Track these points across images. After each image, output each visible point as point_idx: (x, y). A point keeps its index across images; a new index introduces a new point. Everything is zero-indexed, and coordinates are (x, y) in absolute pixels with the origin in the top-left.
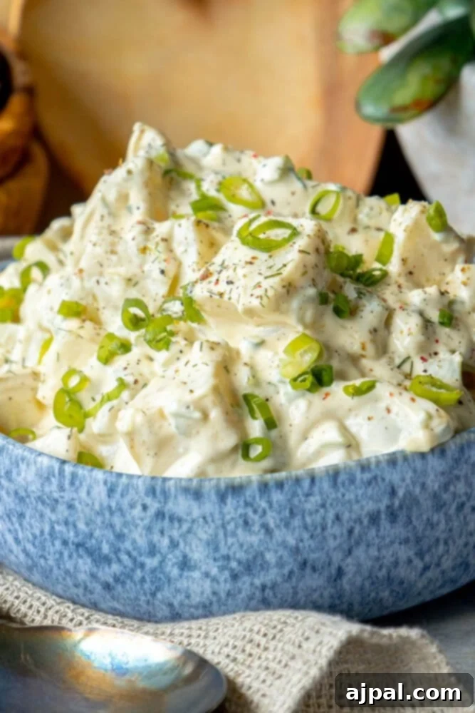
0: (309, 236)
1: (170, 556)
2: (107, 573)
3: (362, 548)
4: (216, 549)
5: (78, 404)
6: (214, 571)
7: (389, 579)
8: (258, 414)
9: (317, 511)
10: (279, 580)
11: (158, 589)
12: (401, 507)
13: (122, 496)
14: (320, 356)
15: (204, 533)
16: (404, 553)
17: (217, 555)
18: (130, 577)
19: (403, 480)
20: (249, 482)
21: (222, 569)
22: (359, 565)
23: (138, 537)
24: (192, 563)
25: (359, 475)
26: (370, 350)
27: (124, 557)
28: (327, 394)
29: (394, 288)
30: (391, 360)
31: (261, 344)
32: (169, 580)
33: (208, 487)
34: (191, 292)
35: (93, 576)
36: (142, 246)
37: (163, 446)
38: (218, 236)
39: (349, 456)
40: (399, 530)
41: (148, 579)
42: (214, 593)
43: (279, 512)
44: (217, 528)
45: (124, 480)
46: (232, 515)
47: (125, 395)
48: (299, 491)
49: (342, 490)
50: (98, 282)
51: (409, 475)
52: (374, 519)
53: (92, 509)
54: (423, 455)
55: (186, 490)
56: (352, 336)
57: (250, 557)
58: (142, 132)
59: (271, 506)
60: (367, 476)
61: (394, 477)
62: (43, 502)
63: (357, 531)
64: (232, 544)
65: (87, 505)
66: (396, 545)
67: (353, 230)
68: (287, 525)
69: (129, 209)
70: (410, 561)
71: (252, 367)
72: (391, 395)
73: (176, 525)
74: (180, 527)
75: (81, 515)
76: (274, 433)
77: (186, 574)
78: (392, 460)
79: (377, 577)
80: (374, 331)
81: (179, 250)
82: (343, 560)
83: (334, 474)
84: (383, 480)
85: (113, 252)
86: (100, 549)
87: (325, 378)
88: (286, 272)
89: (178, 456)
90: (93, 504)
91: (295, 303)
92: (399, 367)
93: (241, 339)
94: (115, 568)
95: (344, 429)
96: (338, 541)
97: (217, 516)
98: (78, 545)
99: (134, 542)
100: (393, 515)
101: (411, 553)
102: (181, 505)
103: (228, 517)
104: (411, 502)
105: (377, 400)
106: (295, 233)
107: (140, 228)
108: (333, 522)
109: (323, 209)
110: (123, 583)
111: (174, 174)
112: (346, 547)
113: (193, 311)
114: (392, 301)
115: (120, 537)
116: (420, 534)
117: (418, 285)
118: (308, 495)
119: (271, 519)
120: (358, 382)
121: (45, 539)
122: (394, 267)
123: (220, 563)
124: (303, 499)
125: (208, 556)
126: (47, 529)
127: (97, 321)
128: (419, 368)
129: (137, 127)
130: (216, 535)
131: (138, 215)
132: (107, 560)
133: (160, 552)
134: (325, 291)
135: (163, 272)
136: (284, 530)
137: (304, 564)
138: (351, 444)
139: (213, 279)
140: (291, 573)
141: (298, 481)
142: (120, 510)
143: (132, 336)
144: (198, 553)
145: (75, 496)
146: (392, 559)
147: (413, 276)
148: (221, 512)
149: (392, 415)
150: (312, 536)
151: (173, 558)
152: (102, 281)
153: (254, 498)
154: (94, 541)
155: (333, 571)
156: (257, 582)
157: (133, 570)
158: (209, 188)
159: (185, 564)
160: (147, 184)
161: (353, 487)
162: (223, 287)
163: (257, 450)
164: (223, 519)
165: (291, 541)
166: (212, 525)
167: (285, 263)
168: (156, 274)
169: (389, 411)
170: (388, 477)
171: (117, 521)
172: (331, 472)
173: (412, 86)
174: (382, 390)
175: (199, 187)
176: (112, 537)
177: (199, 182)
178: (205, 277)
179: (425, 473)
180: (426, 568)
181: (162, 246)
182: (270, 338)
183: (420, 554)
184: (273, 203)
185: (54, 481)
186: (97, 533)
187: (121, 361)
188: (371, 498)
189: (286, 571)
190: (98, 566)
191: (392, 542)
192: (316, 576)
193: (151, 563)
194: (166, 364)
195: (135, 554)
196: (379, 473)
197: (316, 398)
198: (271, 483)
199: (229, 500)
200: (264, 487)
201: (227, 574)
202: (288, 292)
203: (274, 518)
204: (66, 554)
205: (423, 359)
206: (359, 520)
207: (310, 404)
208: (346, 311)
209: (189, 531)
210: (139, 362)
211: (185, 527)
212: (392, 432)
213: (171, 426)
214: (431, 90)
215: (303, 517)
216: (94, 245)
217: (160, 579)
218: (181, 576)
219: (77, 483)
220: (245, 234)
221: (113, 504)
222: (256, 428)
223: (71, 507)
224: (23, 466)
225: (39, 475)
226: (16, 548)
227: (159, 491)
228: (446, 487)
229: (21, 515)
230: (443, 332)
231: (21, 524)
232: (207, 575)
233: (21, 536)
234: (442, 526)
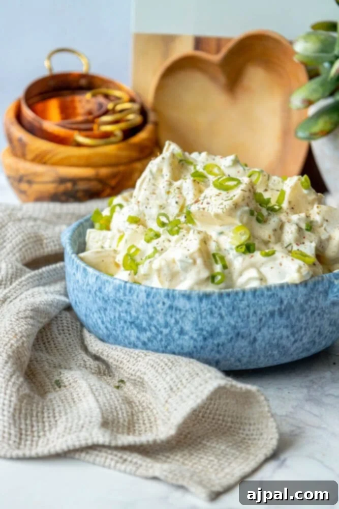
0: (246, 184)
1: (175, 328)
2: (144, 337)
3: (266, 328)
4: (197, 325)
5: (133, 260)
6: (195, 336)
7: (278, 345)
8: (219, 261)
9: (245, 309)
10: (226, 341)
11: (168, 344)
12: (285, 310)
13: (153, 298)
14: (249, 238)
15: (191, 316)
16: (286, 332)
17: (197, 328)
18: (155, 338)
19: (287, 296)
20: (214, 293)
21: (199, 335)
22: (264, 337)
23: (160, 318)
24: (185, 331)
25: (266, 293)
26: (273, 239)
27: (153, 329)
28: (252, 256)
29: (285, 214)
30: (282, 245)
31: (221, 233)
32: (174, 340)
33: (194, 294)
34: (190, 208)
35: (138, 338)
36: (167, 190)
37: (174, 276)
39: (261, 284)
40: (283, 321)
41: (164, 339)
42: (195, 347)
43: (227, 308)
44: (197, 314)
45: (154, 290)
46: (205, 308)
47: (157, 255)
48: (238, 299)
49: (258, 299)
50: (146, 207)
51: (290, 294)
52: (272, 314)
53: (139, 305)
54: (296, 285)
55: (184, 296)
56: (265, 232)
57: (213, 329)
58: (170, 145)
59: (223, 303)
60: (270, 293)
61: (282, 294)
62: (116, 302)
63: (264, 319)
64: (205, 323)
65: (137, 302)
66: (282, 328)
67: (266, 190)
68: (231, 314)
69: (162, 176)
70: (288, 337)
71: (217, 242)
72: (283, 257)
73: (178, 312)
74: (180, 313)
75: (134, 308)
76: (226, 271)
77: (182, 337)
78: (282, 287)
79: (272, 344)
80: (275, 230)
81: (184, 193)
82: (257, 333)
83: (254, 291)
84: (277, 295)
85: (154, 193)
86: (142, 324)
87: (252, 248)
88: (235, 198)
89: (181, 281)
90: (139, 302)
91: (239, 213)
92: (286, 247)
93: (213, 232)
94: (149, 334)
95: (259, 272)
96: (255, 324)
97: (198, 309)
98: (132, 323)
99: (158, 321)
100: (281, 313)
101: (289, 333)
102: (181, 303)
103: (203, 309)
104: (290, 307)
105: (275, 259)
106: (239, 182)
107: (167, 183)
108: (253, 315)
110: (152, 342)
111: (184, 162)
112: (258, 327)
113: (190, 217)
114: (284, 219)
115: (151, 318)
116: (293, 323)
117: (295, 213)
118: (241, 300)
119: (223, 312)
120: (266, 252)
121: (116, 321)
122: (285, 205)
123: (198, 332)
124: (239, 302)
125: (192, 328)
126: (117, 315)
127: (145, 225)
128: (295, 248)
129: (167, 143)
130: (197, 318)
131: (167, 178)
132: (145, 330)
133: (170, 326)
134: (253, 209)
135: (177, 203)
136: (229, 317)
137: (238, 334)
138: (262, 279)
139: (200, 202)
140: (232, 338)
141: (237, 293)
142: (152, 305)
143: (161, 230)
144: (188, 327)
145: (131, 298)
146: (280, 335)
147: (293, 209)
148: (200, 307)
149: (283, 266)
150: (242, 321)
151: (176, 329)
152: (148, 207)
153: (216, 300)
154: (139, 321)
155: (252, 338)
156: (216, 342)
157: (157, 335)
158: (200, 168)
159: (182, 332)
160: (171, 164)
161: (262, 298)
162: (205, 205)
163: (219, 278)
164: (200, 310)
165: (233, 323)
166: (195, 313)
167: (234, 194)
168: (174, 204)
169: (281, 264)
170: (279, 295)
171: (150, 310)
172: (253, 290)
174: (279, 255)
175: (195, 168)
176: (147, 318)
177: (195, 166)
178: (197, 202)
179: (297, 294)
180: (295, 341)
181: (177, 191)
182: (226, 232)
183: (293, 334)
184: (229, 175)
185: (122, 291)
186: (141, 316)
187: (155, 242)
188: (271, 304)
189: (229, 337)
190: (140, 333)
191: (280, 327)
192: (243, 340)
193: (166, 331)
194: (177, 241)
195: (158, 327)
196: (275, 292)
197: (247, 257)
198: (224, 294)
199: (204, 301)
200: (221, 296)
201: (201, 338)
202: (236, 207)
203: (225, 311)
204: (126, 327)
205: (297, 245)
206: (265, 315)
207: (244, 259)
208: (261, 220)
209: (184, 316)
210: (164, 241)
211: (182, 313)
212: (282, 274)
213: (178, 267)
215: (239, 311)
216: (145, 190)
217: (169, 340)
218: (179, 338)
219: (132, 292)
220: (216, 183)
221: (149, 302)
222: (218, 268)
223: (129, 303)
224: (107, 285)
225: (114, 288)
226: (102, 326)
227: (171, 295)
228: (306, 302)
229: (105, 309)
230: (307, 233)
231: (105, 314)
232: (192, 338)
233: (105, 320)
234: (304, 321)
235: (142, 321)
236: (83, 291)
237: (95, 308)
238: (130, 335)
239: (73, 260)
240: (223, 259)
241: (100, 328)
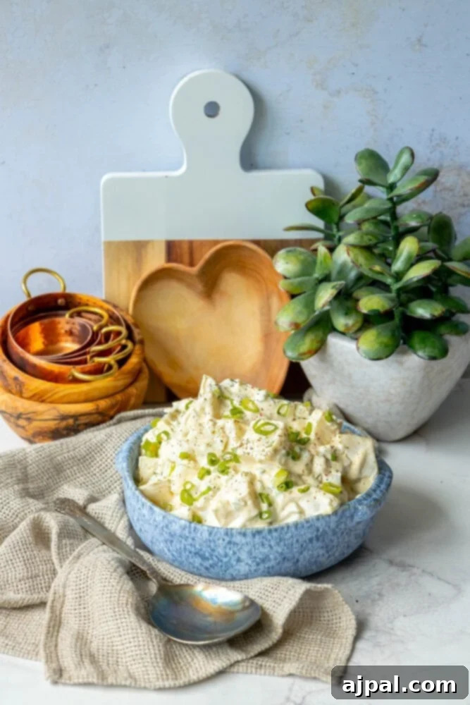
0: (281, 428)
1: (233, 557)
2: (207, 564)
3: (306, 551)
4: (251, 554)
5: (190, 495)
6: (250, 562)
7: (316, 562)
8: (265, 500)
9: (290, 539)
10: (275, 565)
11: (228, 569)
12: (321, 535)
13: (215, 535)
14: (287, 477)
15: (246, 549)
16: (321, 552)
17: (251, 557)
18: (216, 565)
19: (322, 525)
20: (263, 529)
21: (253, 562)
22: (305, 558)
23: (220, 551)
24: (242, 560)
25: (305, 525)
26: (306, 472)
27: (215, 559)
28: (291, 492)
29: (313, 445)
30: (314, 476)
31: (264, 472)
32: (232, 566)
33: (249, 532)
34: (235, 451)
35: (201, 565)
36: (213, 430)
37: (228, 515)
38: (243, 426)
39: (301, 517)
40: (320, 544)
41: (224, 566)
42: (250, 570)
43: (275, 540)
45: (216, 530)
46: (258, 542)
47: (211, 493)
48: (283, 532)
49: (299, 530)
50: (195, 445)
51: (324, 523)
52: (311, 540)
53: (202, 540)
54: (329, 516)
55: (240, 533)
56: (299, 467)
57: (264, 557)
58: (206, 379)
59: (272, 537)
60: (308, 525)
61: (318, 524)
62: (182, 537)
63: (304, 545)
64: (257, 552)
65: (200, 539)
66: (319, 549)
67: (294, 420)
68: (278, 545)
69: (205, 414)
70: (323, 555)
71: (261, 482)
72: (316, 491)
73: (236, 546)
75: (198, 543)
76: (272, 508)
77: (239, 564)
78: (318, 518)
79: (311, 562)
80: (307, 465)
81: (227, 432)
82: (299, 556)
83: (296, 525)
84: (314, 526)
85: (201, 433)
86: (205, 555)
87: (290, 485)
88: (274, 444)
89: (235, 519)
90: (203, 538)
91: (278, 457)
92: (317, 478)
93: (256, 470)
94: (211, 562)
95: (298, 506)
96: (297, 549)
98: (196, 553)
99: (219, 552)
100: (318, 538)
101: (324, 552)
102: (238, 539)
103: (256, 543)
104: (325, 532)
105: (310, 494)
106: (276, 428)
107: (211, 423)
108: (296, 543)
109: (283, 411)
110: (213, 567)
111: (221, 398)
112: (300, 551)
113: (236, 458)
114: (313, 452)
115: (213, 550)
116: (327, 545)
117: (322, 444)
118: (286, 533)
119: (273, 543)
120: (303, 487)
121: (182, 551)
122: (312, 436)
123: (252, 560)
124: (284, 534)
125: (248, 557)
126: (183, 546)
127: (195, 461)
128: (325, 479)
129: (204, 377)
130: (251, 549)
131: (209, 417)
132: (207, 559)
133: (229, 556)
134: (288, 450)
135: (222, 441)
136: (277, 547)
137: (284, 559)
138: (301, 512)
139: (245, 446)
140: (279, 562)
141: (282, 528)
142: (214, 541)
143: (212, 468)
144: (244, 556)
145: (195, 535)
146: (317, 555)
147: (320, 440)
148: (253, 541)
149: (317, 500)
150: (288, 548)
152: (197, 444)
153: (266, 535)
154: (202, 552)
155: (295, 560)
156: (267, 566)
157: (218, 563)
158: (236, 403)
159: (239, 560)
160: (212, 404)
161: (303, 529)
162: (249, 450)
163: (265, 516)
164: (254, 543)
165: (280, 550)
166: (250, 546)
167: (273, 441)
168: (219, 442)
169: (315, 498)
170: (316, 525)
171: (212, 545)
173: (308, 343)
174: (313, 490)
175: (232, 403)
176: (209, 550)
177: (232, 401)
178: (241, 445)
179: (330, 522)
180: (329, 556)
181: (221, 431)
182: (267, 470)
183: (328, 552)
184: (262, 409)
185: (187, 530)
186: (204, 549)
187: (207, 478)
188: (310, 533)
189: (277, 561)
190: (203, 561)
191: (317, 548)
192: (289, 563)
193: (225, 560)
194: (227, 481)
195: (219, 557)
196: (313, 523)
197: (287, 494)
198: (272, 529)
199: (257, 537)
200: (270, 531)
201: (254, 564)
202: (275, 453)
204: (190, 556)
205: (326, 475)
206: (305, 541)
207: (284, 496)
208: (296, 457)
209: (241, 548)
210: (215, 479)
211: (239, 547)
212: (317, 507)
213: (232, 507)
214: (315, 346)
215: (284, 542)
216: (193, 429)
217: (228, 566)
218: (237, 564)
219: (196, 531)
220: (256, 427)
221: (211, 539)
222: (264, 507)
223: (193, 539)
224: (174, 524)
225: (181, 527)
226: (168, 553)
227: (229, 533)
228: (337, 526)
229: (172, 542)
230: (333, 463)
231: (171, 545)
232: (247, 564)
233: (171, 548)
234: (336, 541)
235: (205, 552)
236: (150, 524)
237: (161, 539)
238: (194, 561)
239: (138, 497)
240: (267, 497)
241: (166, 554)
